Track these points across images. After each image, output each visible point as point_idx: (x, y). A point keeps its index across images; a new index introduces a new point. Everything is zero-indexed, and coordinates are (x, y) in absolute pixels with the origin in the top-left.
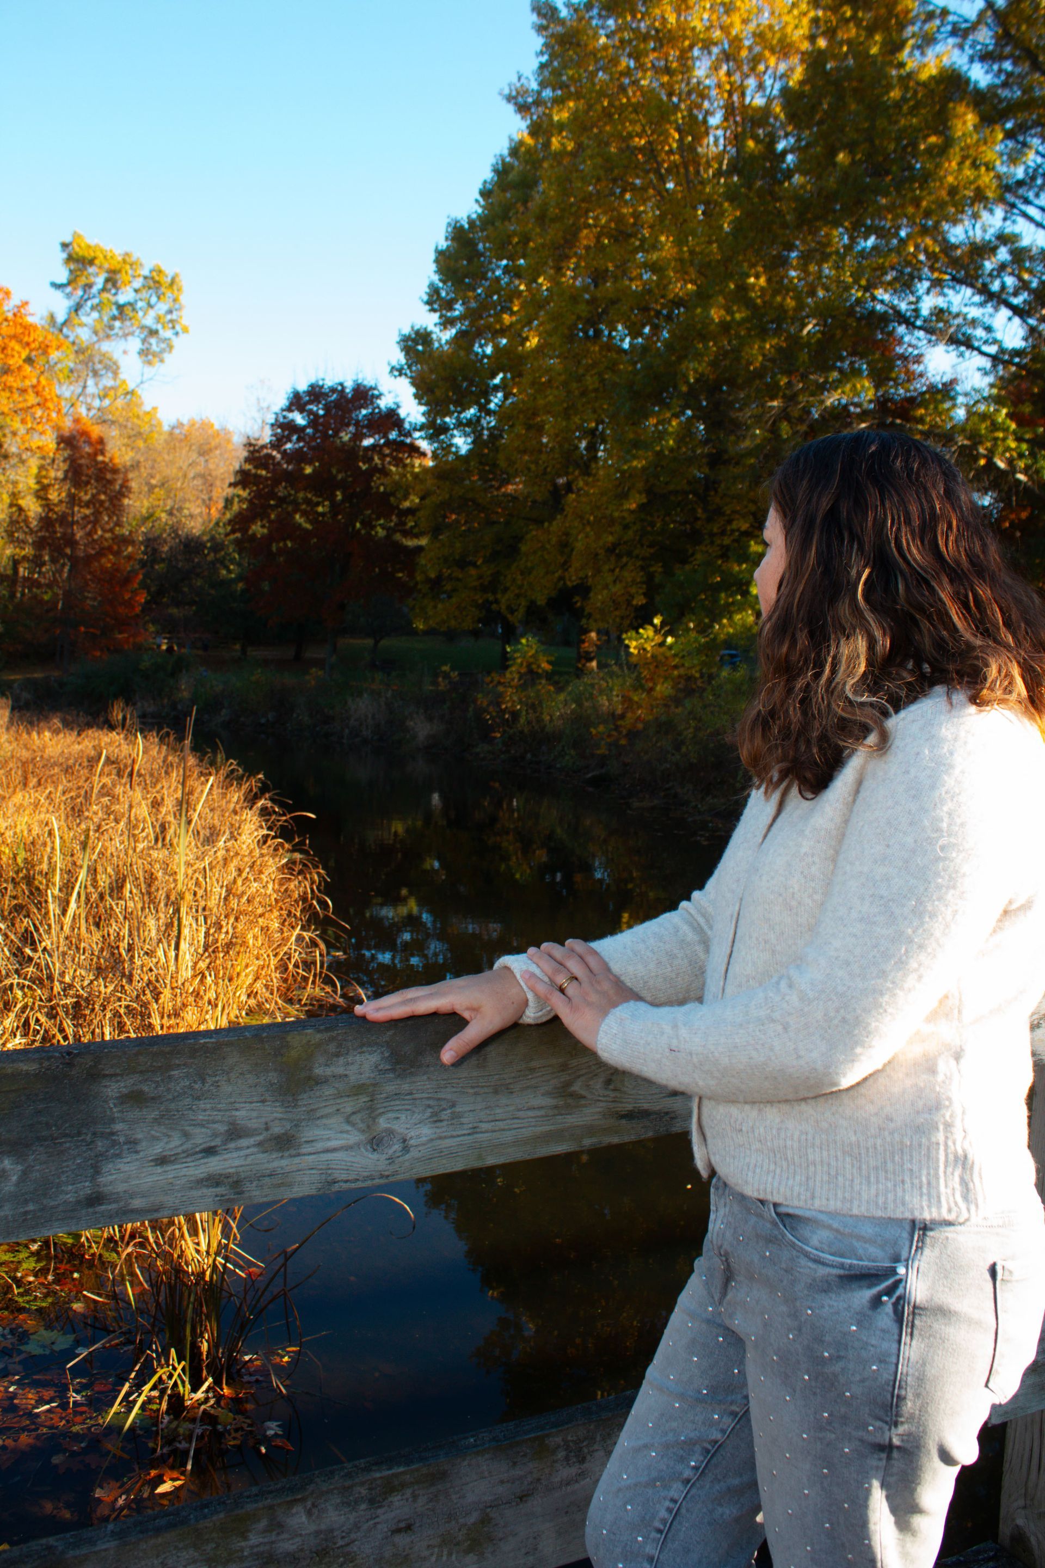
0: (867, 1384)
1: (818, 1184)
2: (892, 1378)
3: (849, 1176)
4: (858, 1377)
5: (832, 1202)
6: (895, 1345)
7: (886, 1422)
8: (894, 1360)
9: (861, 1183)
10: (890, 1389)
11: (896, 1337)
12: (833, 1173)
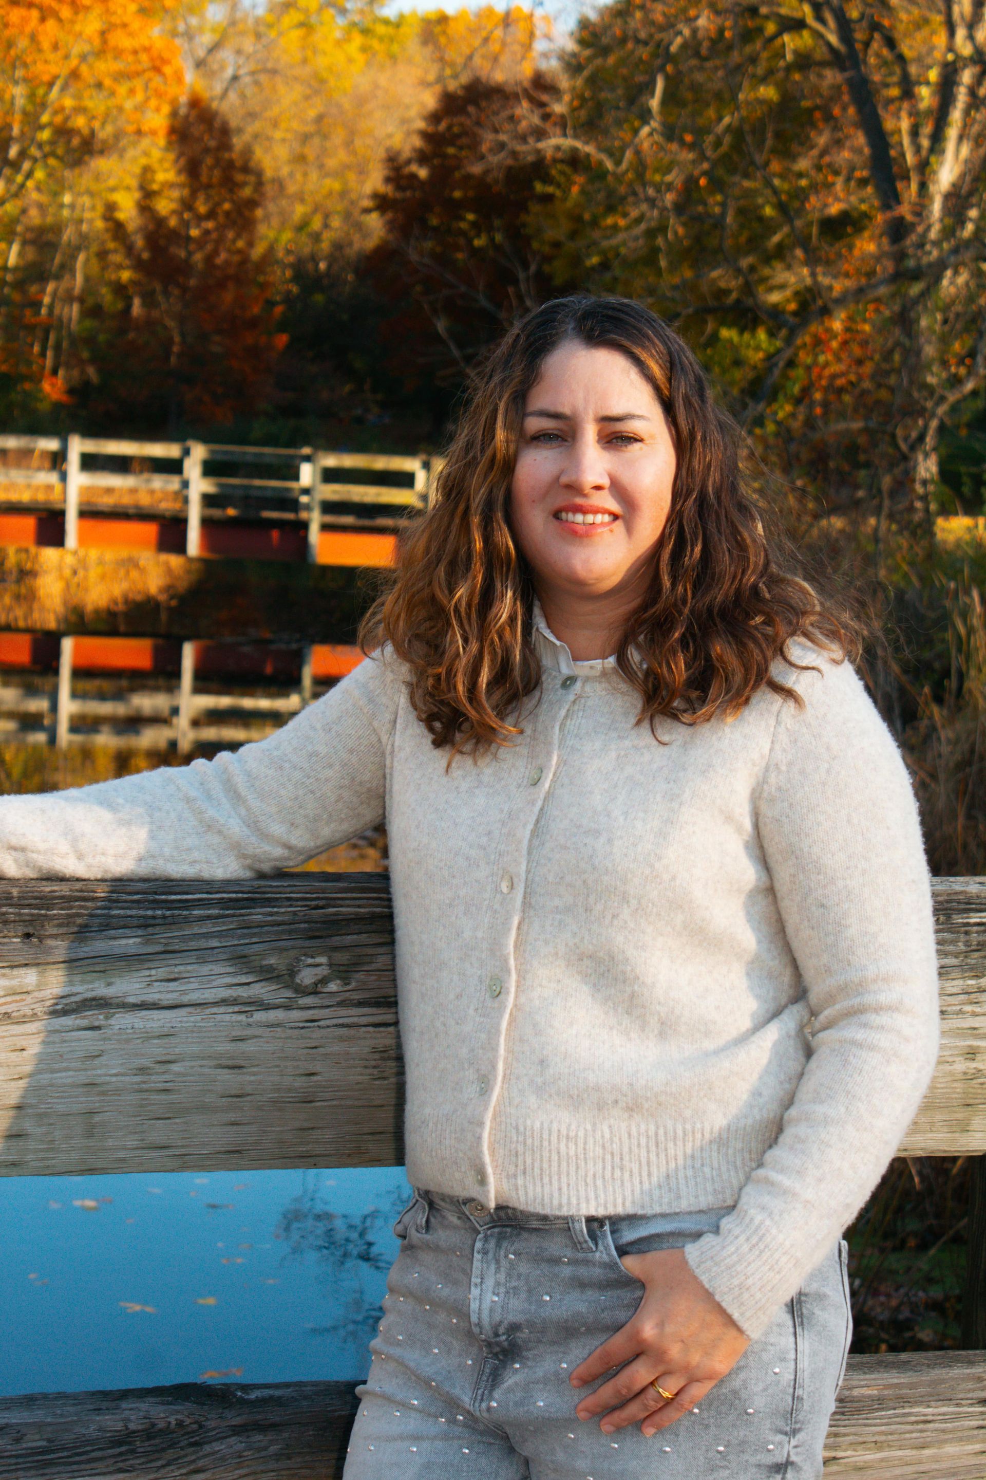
0: (770, 1391)
1: (682, 1181)
2: (792, 1377)
3: (716, 1165)
4: (761, 1386)
5: (702, 1199)
6: (792, 1339)
7: (786, 1434)
8: (792, 1356)
9: (728, 1170)
10: (791, 1390)
11: (791, 1330)
12: (698, 1165)
